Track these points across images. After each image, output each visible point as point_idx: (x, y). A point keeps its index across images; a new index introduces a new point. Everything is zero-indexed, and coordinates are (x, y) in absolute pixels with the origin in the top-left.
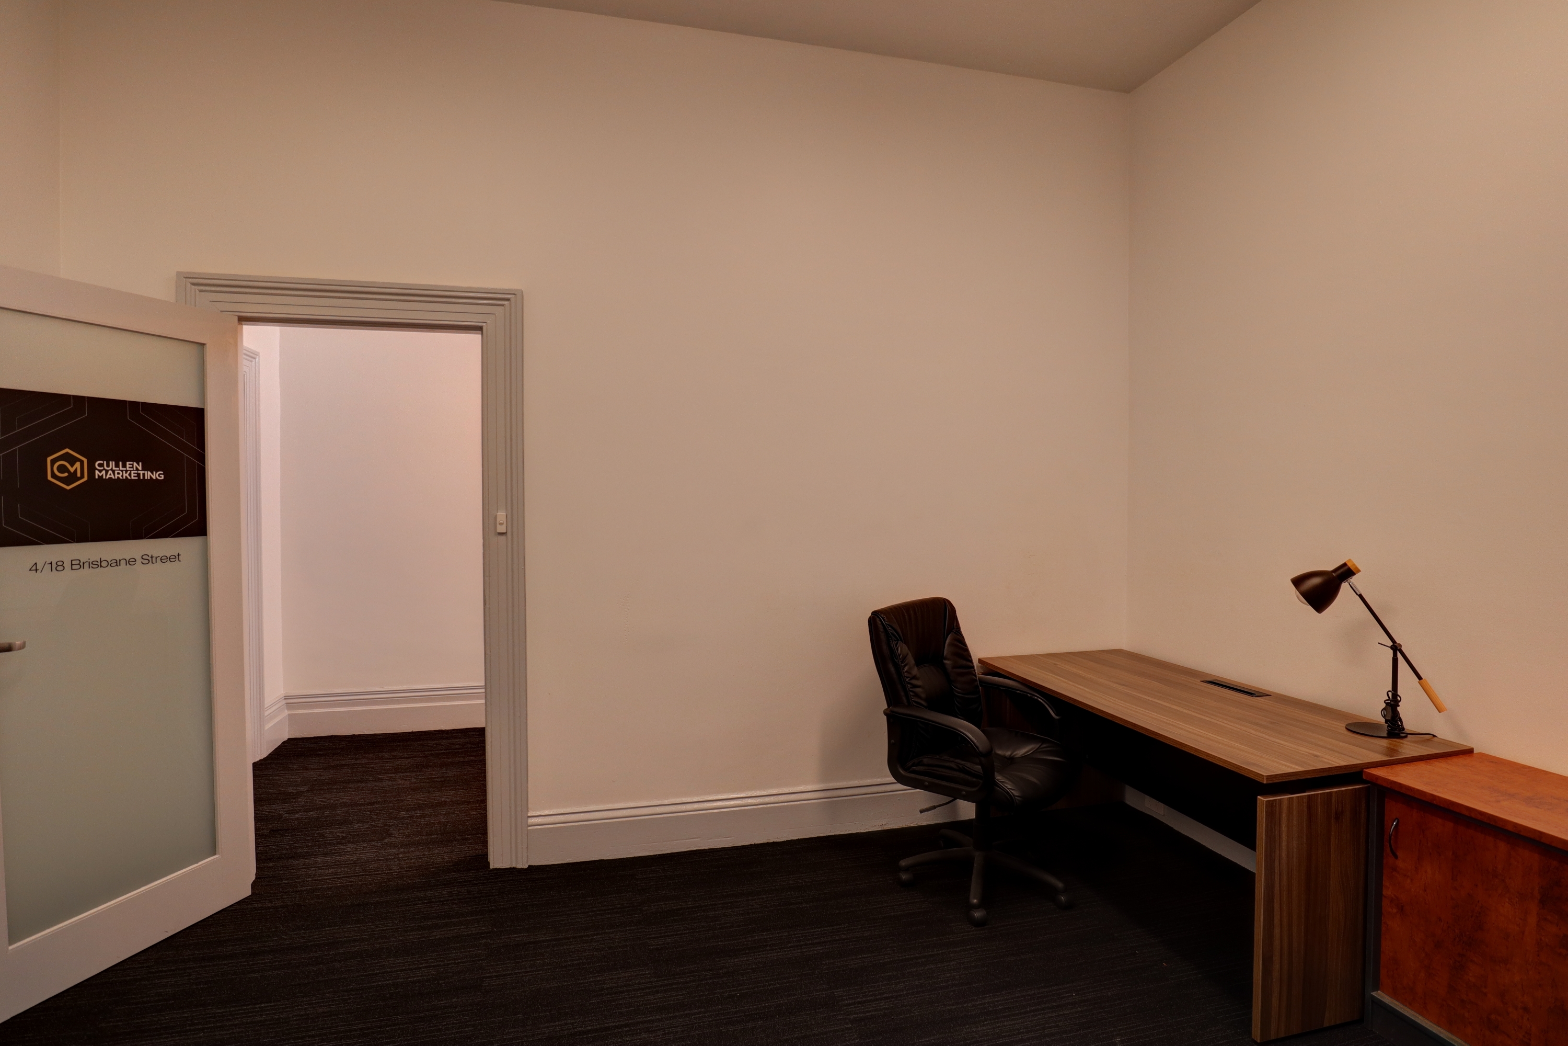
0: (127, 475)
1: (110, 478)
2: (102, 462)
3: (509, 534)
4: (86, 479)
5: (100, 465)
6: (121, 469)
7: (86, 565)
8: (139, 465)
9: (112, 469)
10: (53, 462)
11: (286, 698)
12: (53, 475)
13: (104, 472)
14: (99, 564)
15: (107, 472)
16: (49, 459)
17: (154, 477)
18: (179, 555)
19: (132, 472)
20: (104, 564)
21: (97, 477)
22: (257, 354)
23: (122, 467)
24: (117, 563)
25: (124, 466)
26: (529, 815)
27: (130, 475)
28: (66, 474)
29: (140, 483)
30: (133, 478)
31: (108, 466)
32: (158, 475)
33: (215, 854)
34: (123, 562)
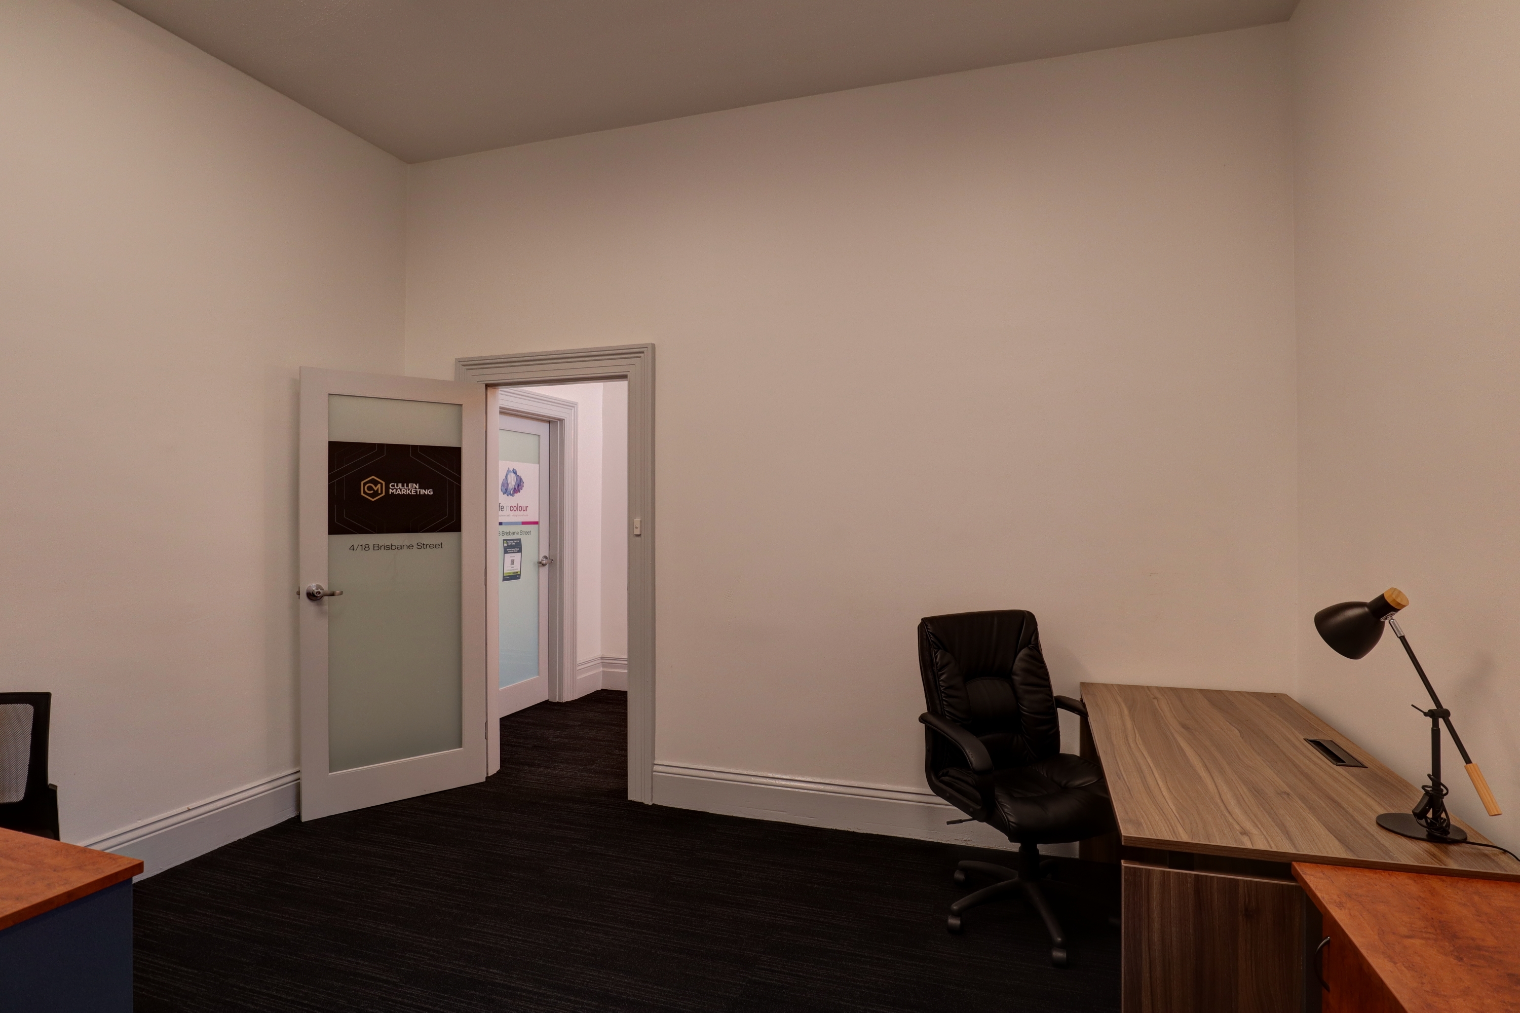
0: (409, 492)
1: (399, 494)
2: (393, 484)
3: (642, 536)
4: (384, 494)
5: (393, 486)
6: (405, 488)
7: (383, 548)
8: (417, 485)
9: (399, 488)
10: (365, 484)
11: (602, 658)
12: (365, 492)
13: (395, 490)
14: (390, 547)
15: (397, 490)
16: (362, 483)
17: (426, 493)
18: (441, 544)
19: (413, 490)
20: (394, 547)
21: (390, 493)
22: (576, 404)
23: (407, 487)
24: (401, 547)
25: (407, 486)
26: (656, 762)
27: (411, 492)
28: (372, 492)
29: (418, 497)
30: (413, 494)
31: (397, 486)
32: (429, 492)
33: (461, 747)
34: (405, 547)
